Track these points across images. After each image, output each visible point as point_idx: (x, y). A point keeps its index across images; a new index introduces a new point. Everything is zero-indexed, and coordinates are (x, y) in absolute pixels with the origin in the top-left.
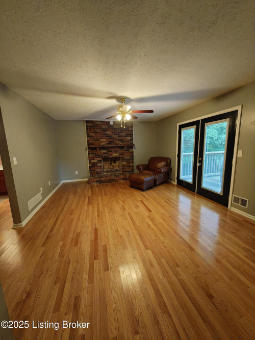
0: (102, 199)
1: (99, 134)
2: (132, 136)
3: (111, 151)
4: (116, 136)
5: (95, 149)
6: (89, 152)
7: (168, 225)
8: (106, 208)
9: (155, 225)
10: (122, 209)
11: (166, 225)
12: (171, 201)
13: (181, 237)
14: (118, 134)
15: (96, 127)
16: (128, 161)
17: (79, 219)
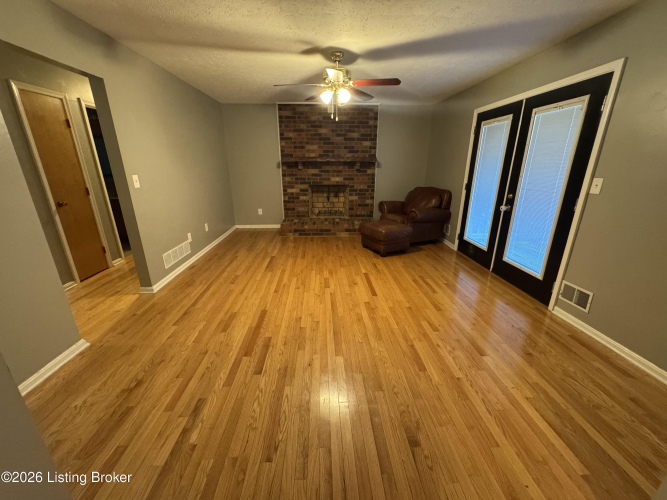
0: (294, 263)
1: (303, 134)
2: (373, 138)
3: (328, 171)
4: (339, 139)
5: (295, 165)
6: (283, 171)
7: (398, 324)
8: (294, 280)
9: (373, 319)
10: (323, 285)
11: (393, 322)
12: (428, 280)
13: (412, 346)
14: (345, 135)
15: (299, 118)
16: (361, 193)
17: (242, 293)
